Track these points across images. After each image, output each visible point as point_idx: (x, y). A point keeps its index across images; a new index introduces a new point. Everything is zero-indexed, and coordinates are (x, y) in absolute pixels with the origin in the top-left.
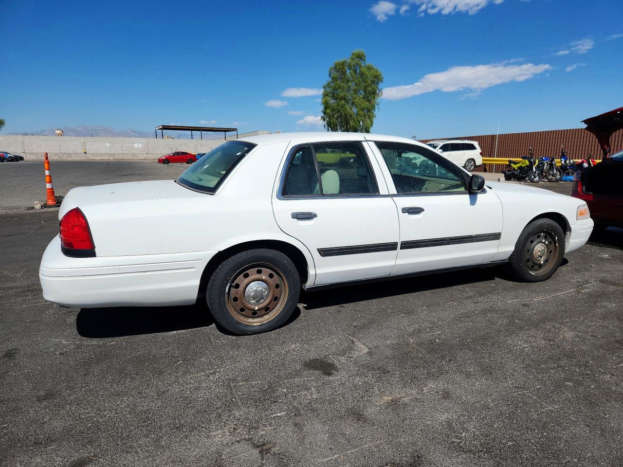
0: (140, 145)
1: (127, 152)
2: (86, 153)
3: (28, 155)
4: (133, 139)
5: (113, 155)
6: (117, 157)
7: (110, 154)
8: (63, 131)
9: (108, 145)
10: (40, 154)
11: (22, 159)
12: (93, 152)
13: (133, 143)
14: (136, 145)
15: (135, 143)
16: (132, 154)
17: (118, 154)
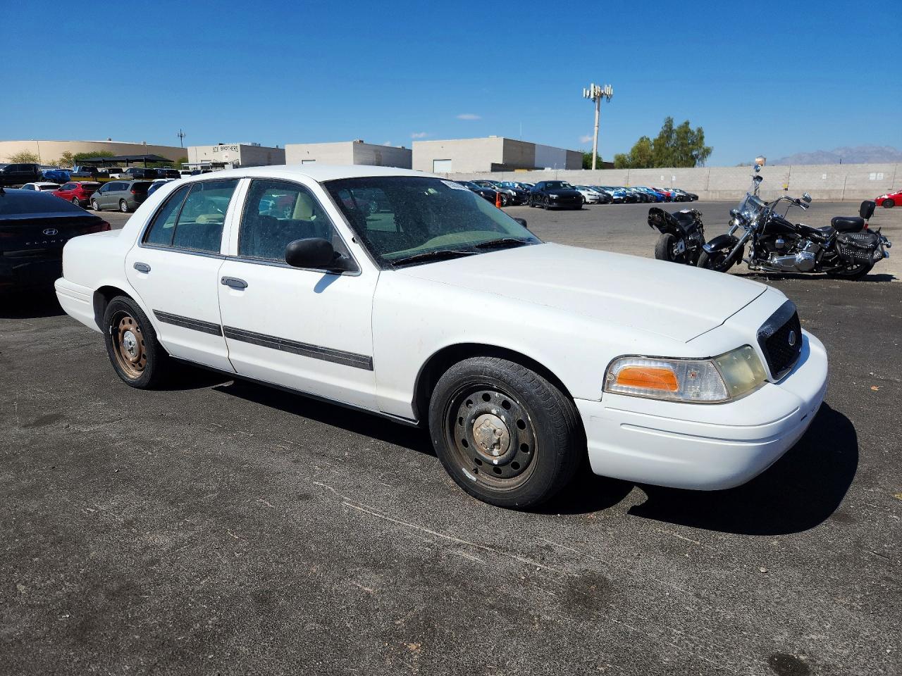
0: (881, 176)
1: (854, 188)
2: (786, 189)
3: (711, 194)
4: (870, 166)
5: (829, 192)
6: (834, 196)
7: (823, 191)
8: (765, 159)
9: (824, 176)
10: (725, 192)
11: (696, 198)
12: (798, 188)
13: (869, 173)
14: (872, 176)
15: (872, 172)
16: (863, 191)
17: (838, 191)
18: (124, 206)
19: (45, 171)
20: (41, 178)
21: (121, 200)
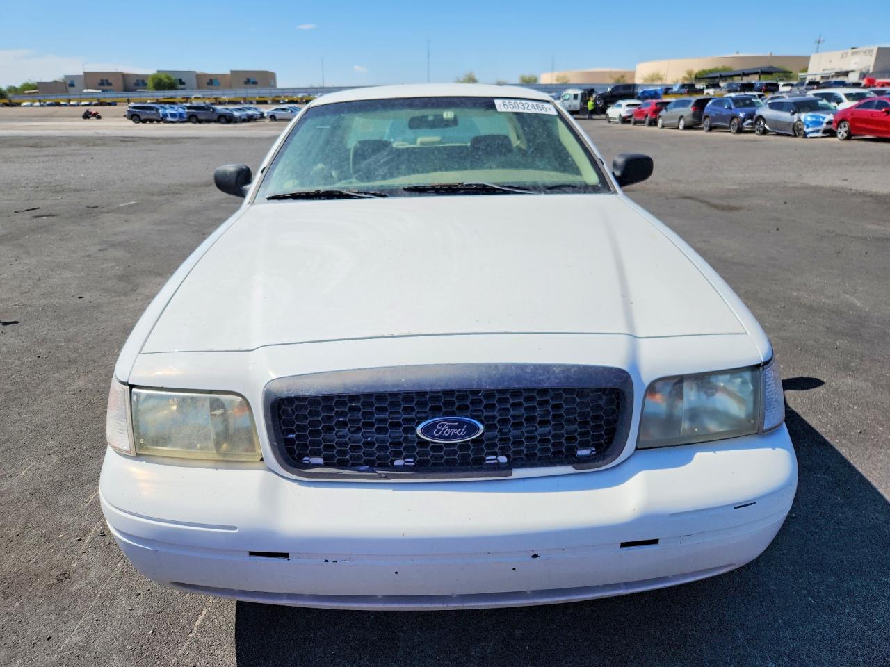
18: (682, 122)
19: (640, 91)
20: (636, 97)
21: (681, 117)
